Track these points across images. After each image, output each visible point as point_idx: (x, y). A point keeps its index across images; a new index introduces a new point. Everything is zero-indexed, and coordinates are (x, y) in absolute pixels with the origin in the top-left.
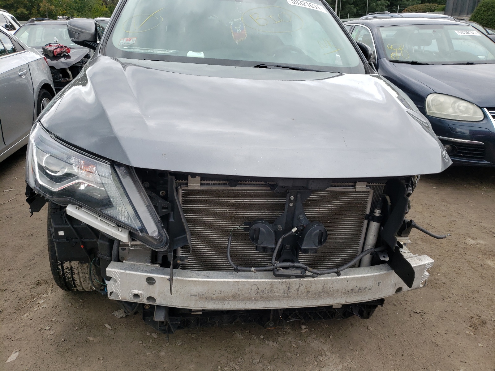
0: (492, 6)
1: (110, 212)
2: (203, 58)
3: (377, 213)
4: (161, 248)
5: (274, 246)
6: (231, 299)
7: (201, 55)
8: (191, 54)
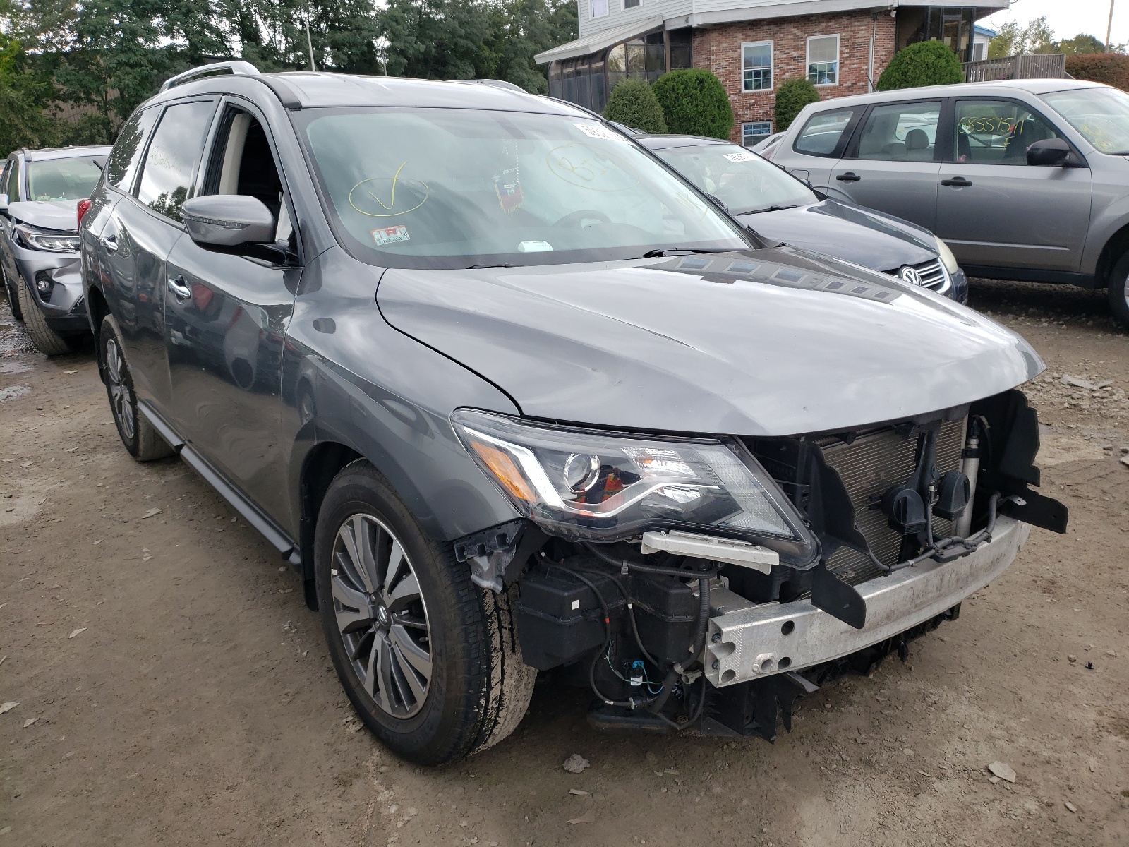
0: (634, 95)
1: (741, 521)
2: (550, 252)
3: (974, 443)
4: (812, 562)
5: (925, 521)
6: (885, 621)
7: (545, 247)
8: (530, 247)
